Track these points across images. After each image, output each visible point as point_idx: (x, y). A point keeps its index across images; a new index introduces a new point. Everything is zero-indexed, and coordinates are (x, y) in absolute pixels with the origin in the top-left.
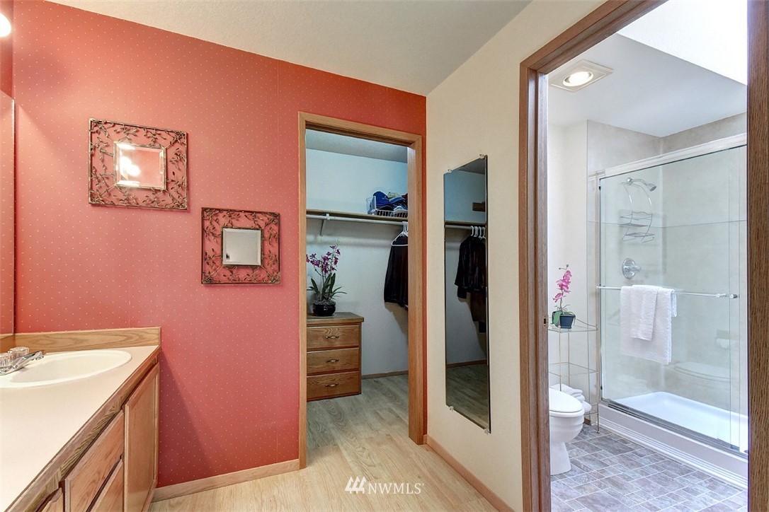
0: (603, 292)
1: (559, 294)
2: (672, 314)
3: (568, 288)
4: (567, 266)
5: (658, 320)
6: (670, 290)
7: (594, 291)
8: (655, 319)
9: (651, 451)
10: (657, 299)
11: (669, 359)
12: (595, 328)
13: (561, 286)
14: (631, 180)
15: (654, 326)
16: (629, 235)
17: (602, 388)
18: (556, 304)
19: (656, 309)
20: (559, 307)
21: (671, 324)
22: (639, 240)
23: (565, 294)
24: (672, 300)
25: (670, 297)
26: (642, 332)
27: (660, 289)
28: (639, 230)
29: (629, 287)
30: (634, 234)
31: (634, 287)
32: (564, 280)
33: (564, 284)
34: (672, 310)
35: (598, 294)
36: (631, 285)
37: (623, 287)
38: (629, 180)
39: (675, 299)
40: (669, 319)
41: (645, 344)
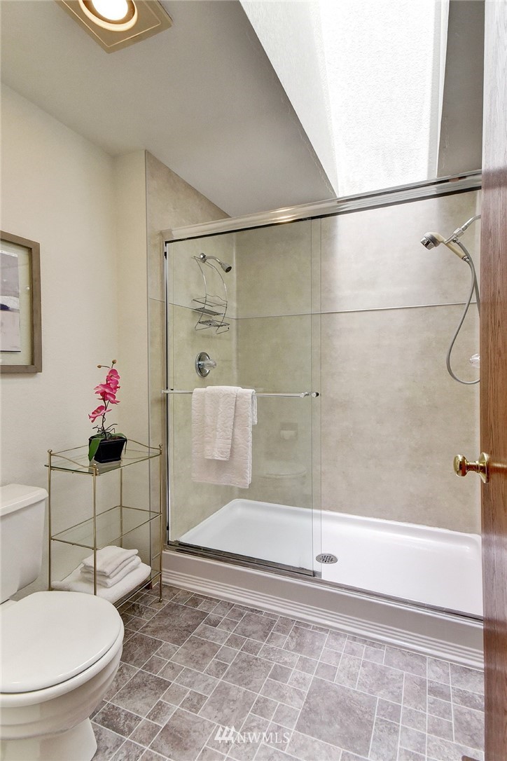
0: (170, 397)
1: (101, 408)
2: (253, 422)
3: (114, 397)
4: (114, 362)
5: (237, 431)
6: (251, 391)
7: (160, 396)
8: (233, 433)
9: (228, 605)
10: (237, 402)
11: (249, 480)
12: (158, 452)
13: (104, 396)
14: (204, 256)
15: (233, 440)
16: (203, 323)
17: (168, 528)
18: (94, 424)
19: (235, 416)
20: (100, 426)
21: (251, 435)
22: (213, 329)
23: (110, 406)
24: (253, 402)
25: (250, 400)
26: (217, 451)
27: (240, 390)
28: (214, 318)
29: (203, 389)
30: (209, 323)
31: (209, 388)
32: (107, 385)
33: (107, 391)
34: (252, 416)
35: (165, 400)
36: (206, 387)
37: (197, 390)
38: (202, 256)
39: (255, 402)
40: (250, 429)
41: (221, 466)
